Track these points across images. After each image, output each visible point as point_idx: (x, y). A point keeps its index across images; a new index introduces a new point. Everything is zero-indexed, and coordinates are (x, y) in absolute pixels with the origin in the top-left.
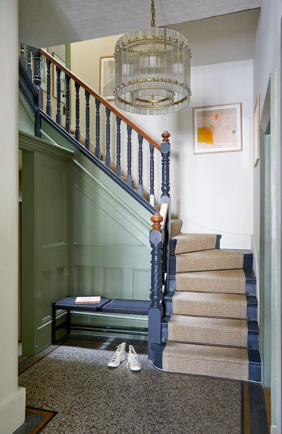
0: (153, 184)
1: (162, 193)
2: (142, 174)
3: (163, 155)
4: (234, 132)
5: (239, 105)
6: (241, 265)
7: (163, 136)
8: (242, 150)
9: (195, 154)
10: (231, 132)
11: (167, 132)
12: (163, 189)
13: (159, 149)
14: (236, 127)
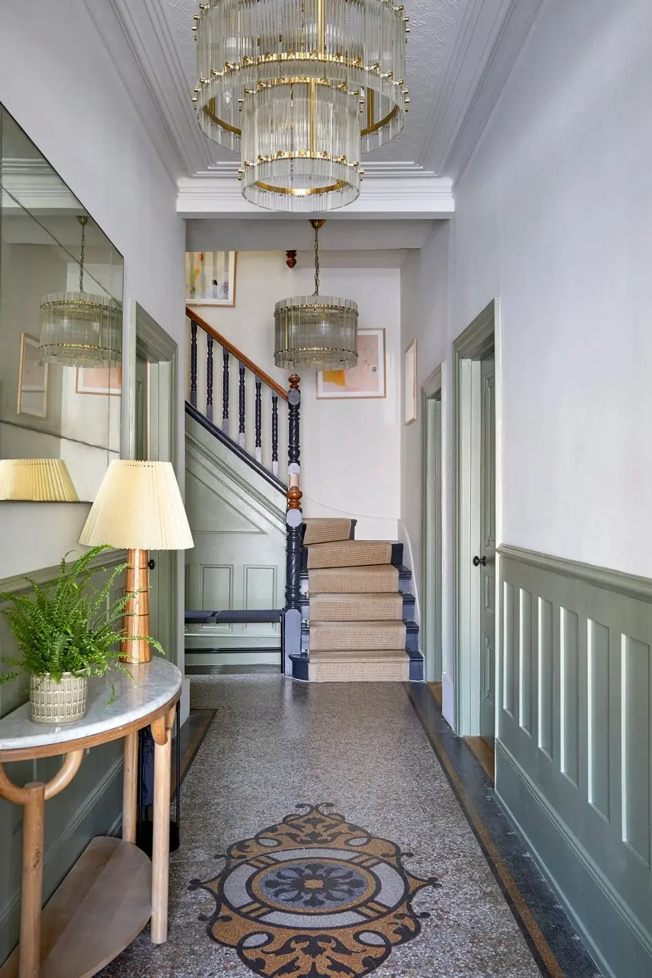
0: (276, 446)
1: (289, 459)
2: (260, 432)
3: (290, 406)
4: (375, 370)
5: (382, 331)
6: (388, 558)
7: (290, 380)
8: (385, 397)
9: (318, 398)
10: (370, 369)
11: (296, 375)
12: (290, 454)
13: (286, 398)
14: (377, 363)
